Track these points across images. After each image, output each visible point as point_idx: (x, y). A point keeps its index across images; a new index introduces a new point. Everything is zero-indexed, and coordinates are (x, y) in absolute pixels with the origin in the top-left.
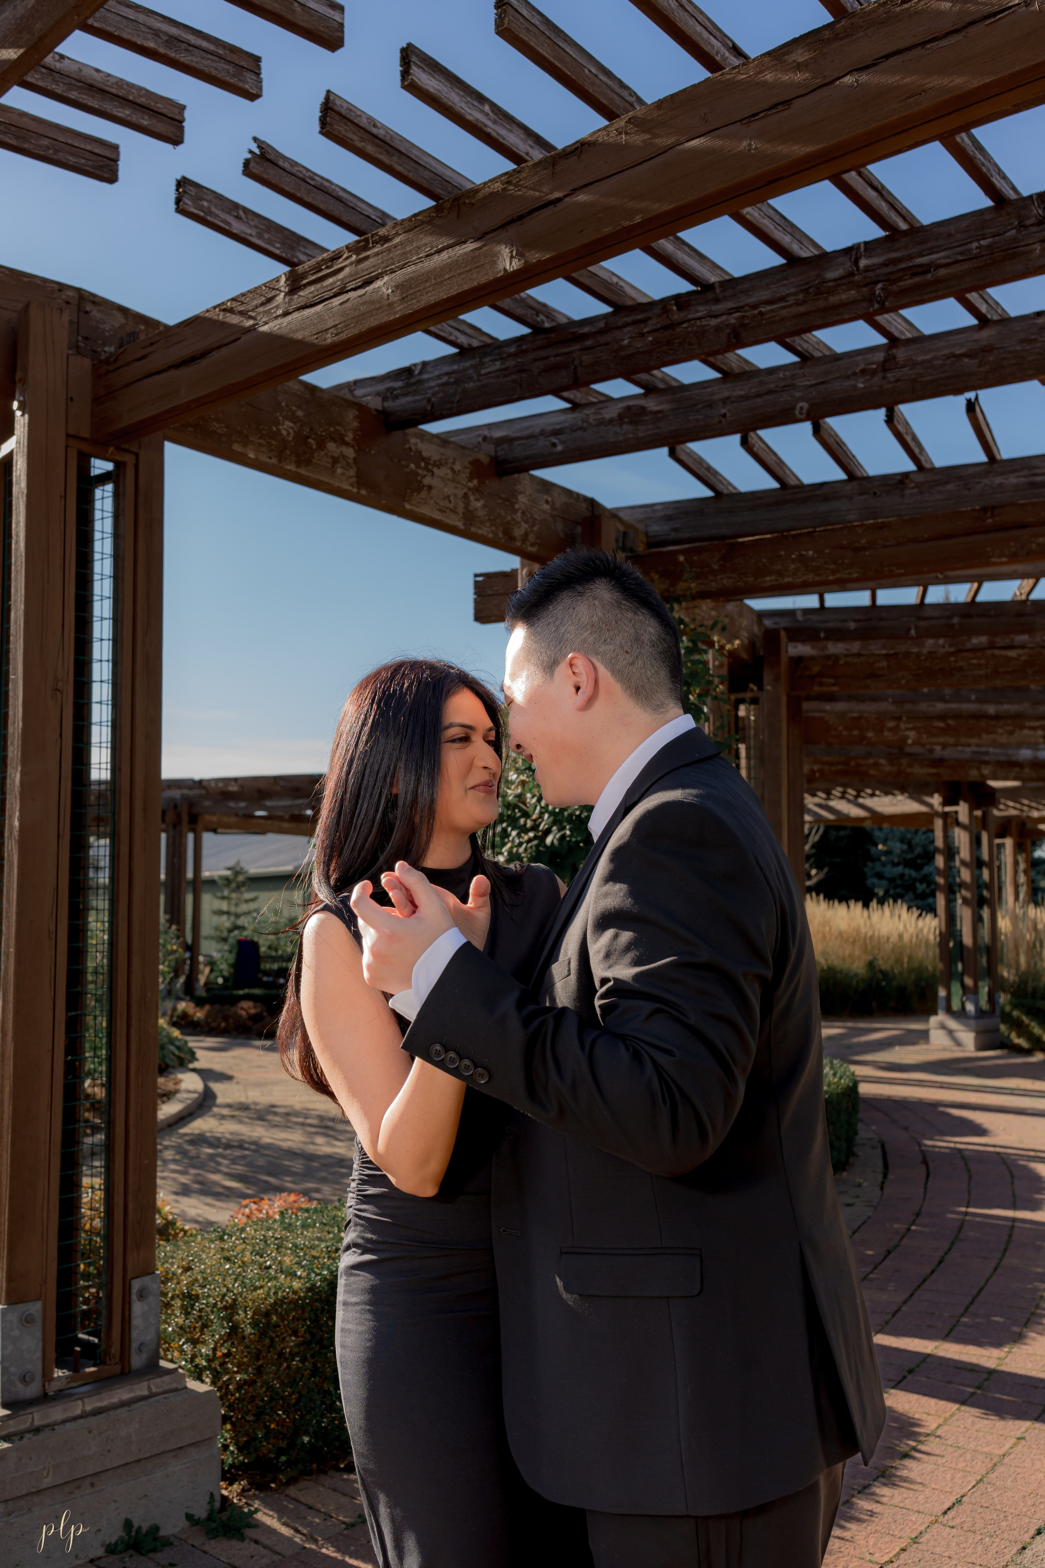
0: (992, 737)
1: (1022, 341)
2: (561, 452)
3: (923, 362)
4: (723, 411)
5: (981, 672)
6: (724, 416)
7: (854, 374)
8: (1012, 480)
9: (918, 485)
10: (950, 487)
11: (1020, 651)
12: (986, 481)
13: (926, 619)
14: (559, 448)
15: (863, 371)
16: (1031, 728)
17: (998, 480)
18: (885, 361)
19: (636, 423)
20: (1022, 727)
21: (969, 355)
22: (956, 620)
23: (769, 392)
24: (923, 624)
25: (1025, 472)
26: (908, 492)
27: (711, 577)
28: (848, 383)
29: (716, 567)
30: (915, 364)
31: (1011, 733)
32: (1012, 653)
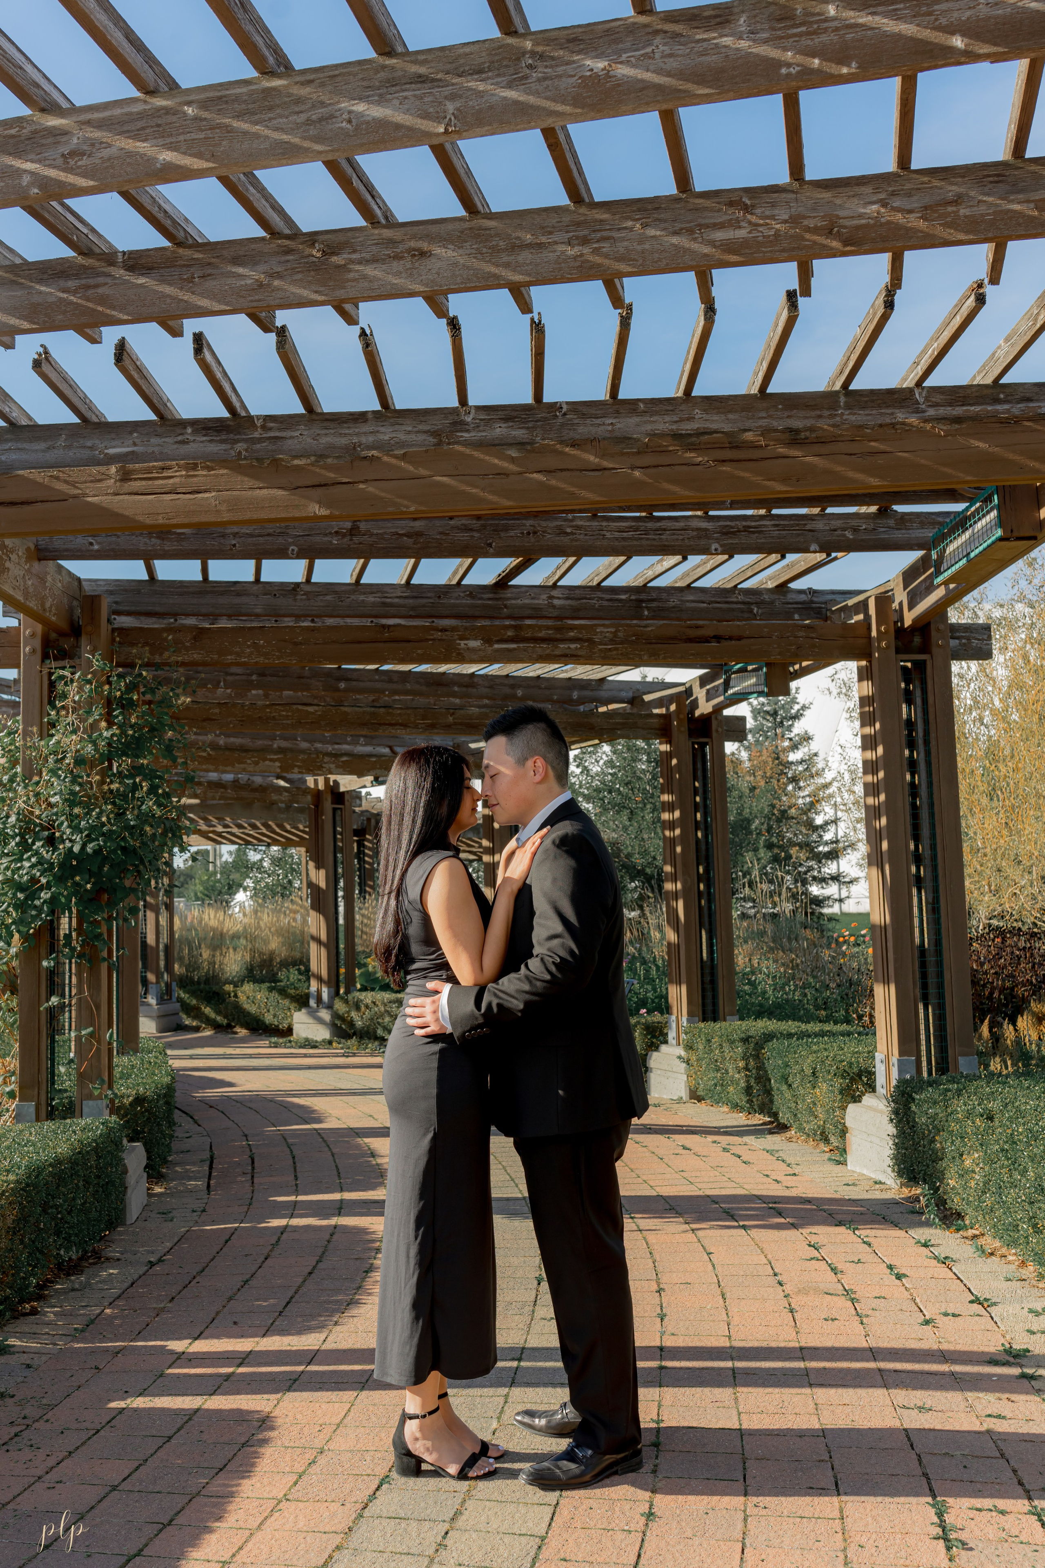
0: (242, 766)
1: (441, 533)
2: (98, 551)
3: (377, 534)
4: (234, 542)
5: (289, 722)
6: (234, 545)
7: (330, 533)
8: (371, 599)
9: (306, 593)
10: (329, 598)
11: (316, 708)
12: (353, 597)
13: (232, 674)
14: (96, 547)
15: (336, 532)
16: (271, 760)
17: (362, 598)
18: (351, 529)
19: (163, 539)
20: (265, 760)
21: (409, 535)
22: (254, 677)
23: (269, 535)
24: (229, 678)
25: (379, 595)
26: (299, 597)
27: (184, 652)
28: (326, 539)
29: (188, 644)
30: (372, 535)
31: (256, 763)
32: (311, 709)
